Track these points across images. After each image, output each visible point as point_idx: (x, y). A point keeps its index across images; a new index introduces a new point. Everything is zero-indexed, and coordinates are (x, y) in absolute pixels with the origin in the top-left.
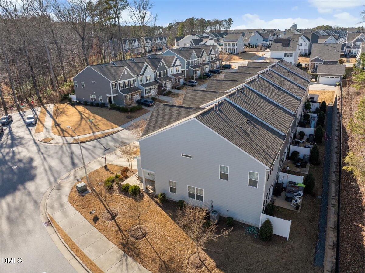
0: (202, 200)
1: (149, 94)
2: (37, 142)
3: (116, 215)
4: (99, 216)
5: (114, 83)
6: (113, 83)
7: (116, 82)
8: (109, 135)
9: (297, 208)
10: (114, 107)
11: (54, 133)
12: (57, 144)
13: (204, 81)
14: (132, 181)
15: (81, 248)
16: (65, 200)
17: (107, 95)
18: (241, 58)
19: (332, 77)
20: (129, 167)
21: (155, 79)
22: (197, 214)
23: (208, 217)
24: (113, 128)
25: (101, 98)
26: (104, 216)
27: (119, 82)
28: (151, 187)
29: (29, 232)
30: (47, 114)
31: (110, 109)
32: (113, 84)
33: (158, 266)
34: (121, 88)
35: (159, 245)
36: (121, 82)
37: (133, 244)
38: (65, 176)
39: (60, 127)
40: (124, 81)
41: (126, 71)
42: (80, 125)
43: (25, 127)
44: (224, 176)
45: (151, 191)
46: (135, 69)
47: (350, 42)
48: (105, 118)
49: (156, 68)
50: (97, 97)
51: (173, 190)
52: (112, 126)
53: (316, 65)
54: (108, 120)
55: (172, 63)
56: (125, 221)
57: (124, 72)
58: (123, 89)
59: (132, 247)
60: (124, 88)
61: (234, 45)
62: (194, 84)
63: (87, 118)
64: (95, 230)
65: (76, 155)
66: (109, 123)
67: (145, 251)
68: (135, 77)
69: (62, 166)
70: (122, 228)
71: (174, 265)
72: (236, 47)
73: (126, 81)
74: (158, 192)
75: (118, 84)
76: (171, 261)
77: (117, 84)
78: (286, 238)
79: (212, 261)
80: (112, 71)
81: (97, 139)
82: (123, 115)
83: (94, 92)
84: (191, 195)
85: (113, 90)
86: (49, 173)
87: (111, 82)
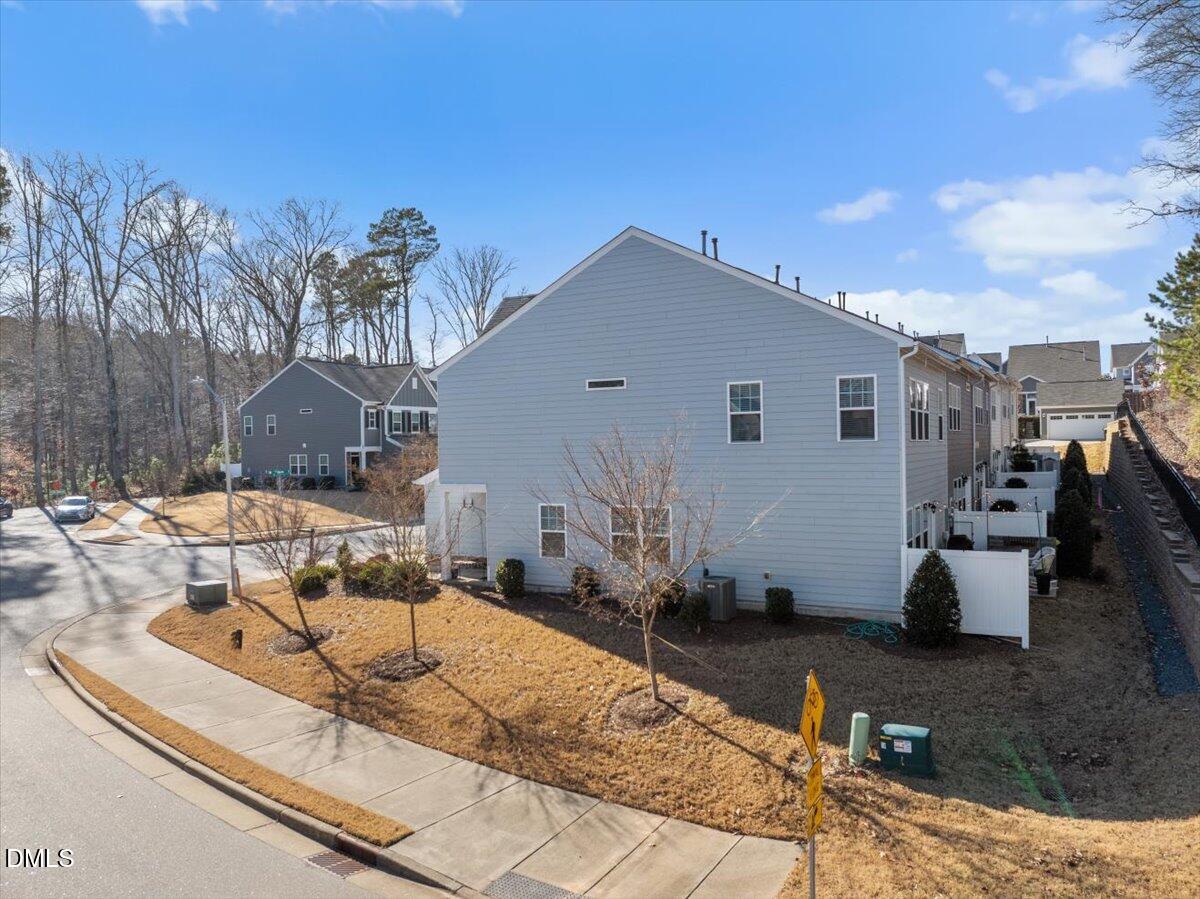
2: (78, 542)
3: (324, 638)
5: (374, 411)
6: (368, 407)
7: (379, 407)
11: (148, 529)
12: (148, 547)
17: (348, 449)
19: (1087, 417)
24: (354, 523)
25: (324, 460)
26: (274, 645)
27: (389, 407)
31: (350, 492)
32: (370, 411)
34: (396, 430)
36: (397, 409)
37: (379, 692)
40: (406, 408)
41: (415, 380)
43: (50, 525)
47: (1125, 368)
48: (332, 507)
50: (313, 460)
52: (351, 520)
53: (1028, 400)
56: (357, 647)
57: (410, 380)
58: (401, 433)
60: (403, 430)
65: (209, 562)
66: (345, 515)
69: (152, 578)
70: (341, 663)
71: (546, 727)
73: (415, 410)
75: (386, 414)
76: (536, 716)
77: (383, 412)
79: (713, 700)
80: (372, 379)
83: (304, 445)
85: (367, 432)
86: (99, 588)
87: (365, 403)
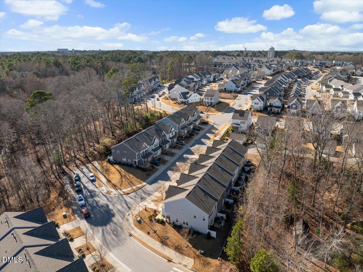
0: (188, 225)
1: (156, 155)
2: (104, 194)
3: (156, 231)
4: (149, 232)
6: (137, 153)
7: (139, 153)
8: (140, 188)
9: (221, 227)
10: (138, 168)
11: (110, 187)
12: (115, 195)
13: (190, 139)
14: (159, 217)
15: (147, 244)
16: (133, 226)
17: (134, 160)
18: (216, 110)
20: (157, 209)
21: (159, 144)
22: (186, 230)
23: (190, 231)
24: (141, 183)
25: (129, 161)
26: (151, 232)
27: (141, 152)
28: (168, 220)
29: (125, 239)
30: (98, 171)
31: (136, 169)
33: (174, 248)
35: (174, 241)
37: (165, 241)
38: (127, 214)
39: (111, 182)
40: (143, 151)
41: (144, 145)
42: (122, 181)
43: (91, 183)
44: (195, 217)
45: (168, 221)
46: (148, 140)
48: (135, 176)
49: (160, 137)
50: (127, 160)
51: (177, 221)
52: (140, 182)
54: (137, 178)
55: (169, 131)
56: (160, 233)
59: (165, 242)
60: (143, 155)
61: (211, 99)
62: (183, 144)
63: (125, 176)
64: (149, 237)
65: (128, 202)
66: (138, 180)
67: (169, 243)
68: (148, 147)
69: (124, 209)
70: (160, 236)
71: (179, 247)
72: (213, 101)
74: (171, 222)
76: (178, 246)
78: (215, 238)
79: (191, 245)
80: (136, 145)
81: (134, 191)
82: (144, 173)
83: (125, 157)
84: (184, 223)
85: (137, 157)
86: (119, 213)
